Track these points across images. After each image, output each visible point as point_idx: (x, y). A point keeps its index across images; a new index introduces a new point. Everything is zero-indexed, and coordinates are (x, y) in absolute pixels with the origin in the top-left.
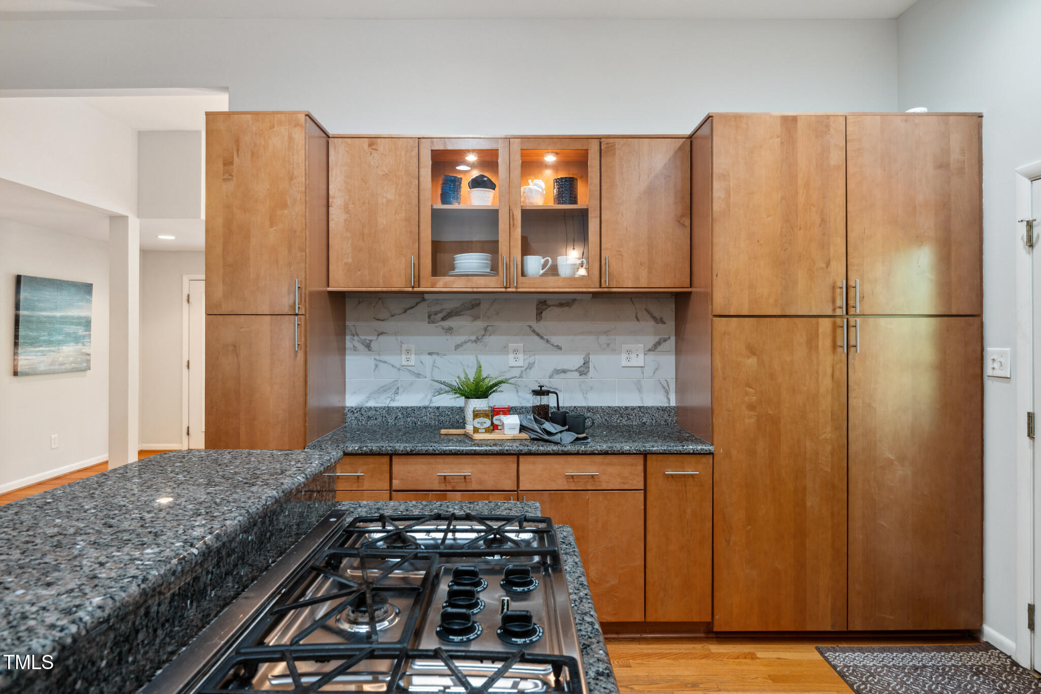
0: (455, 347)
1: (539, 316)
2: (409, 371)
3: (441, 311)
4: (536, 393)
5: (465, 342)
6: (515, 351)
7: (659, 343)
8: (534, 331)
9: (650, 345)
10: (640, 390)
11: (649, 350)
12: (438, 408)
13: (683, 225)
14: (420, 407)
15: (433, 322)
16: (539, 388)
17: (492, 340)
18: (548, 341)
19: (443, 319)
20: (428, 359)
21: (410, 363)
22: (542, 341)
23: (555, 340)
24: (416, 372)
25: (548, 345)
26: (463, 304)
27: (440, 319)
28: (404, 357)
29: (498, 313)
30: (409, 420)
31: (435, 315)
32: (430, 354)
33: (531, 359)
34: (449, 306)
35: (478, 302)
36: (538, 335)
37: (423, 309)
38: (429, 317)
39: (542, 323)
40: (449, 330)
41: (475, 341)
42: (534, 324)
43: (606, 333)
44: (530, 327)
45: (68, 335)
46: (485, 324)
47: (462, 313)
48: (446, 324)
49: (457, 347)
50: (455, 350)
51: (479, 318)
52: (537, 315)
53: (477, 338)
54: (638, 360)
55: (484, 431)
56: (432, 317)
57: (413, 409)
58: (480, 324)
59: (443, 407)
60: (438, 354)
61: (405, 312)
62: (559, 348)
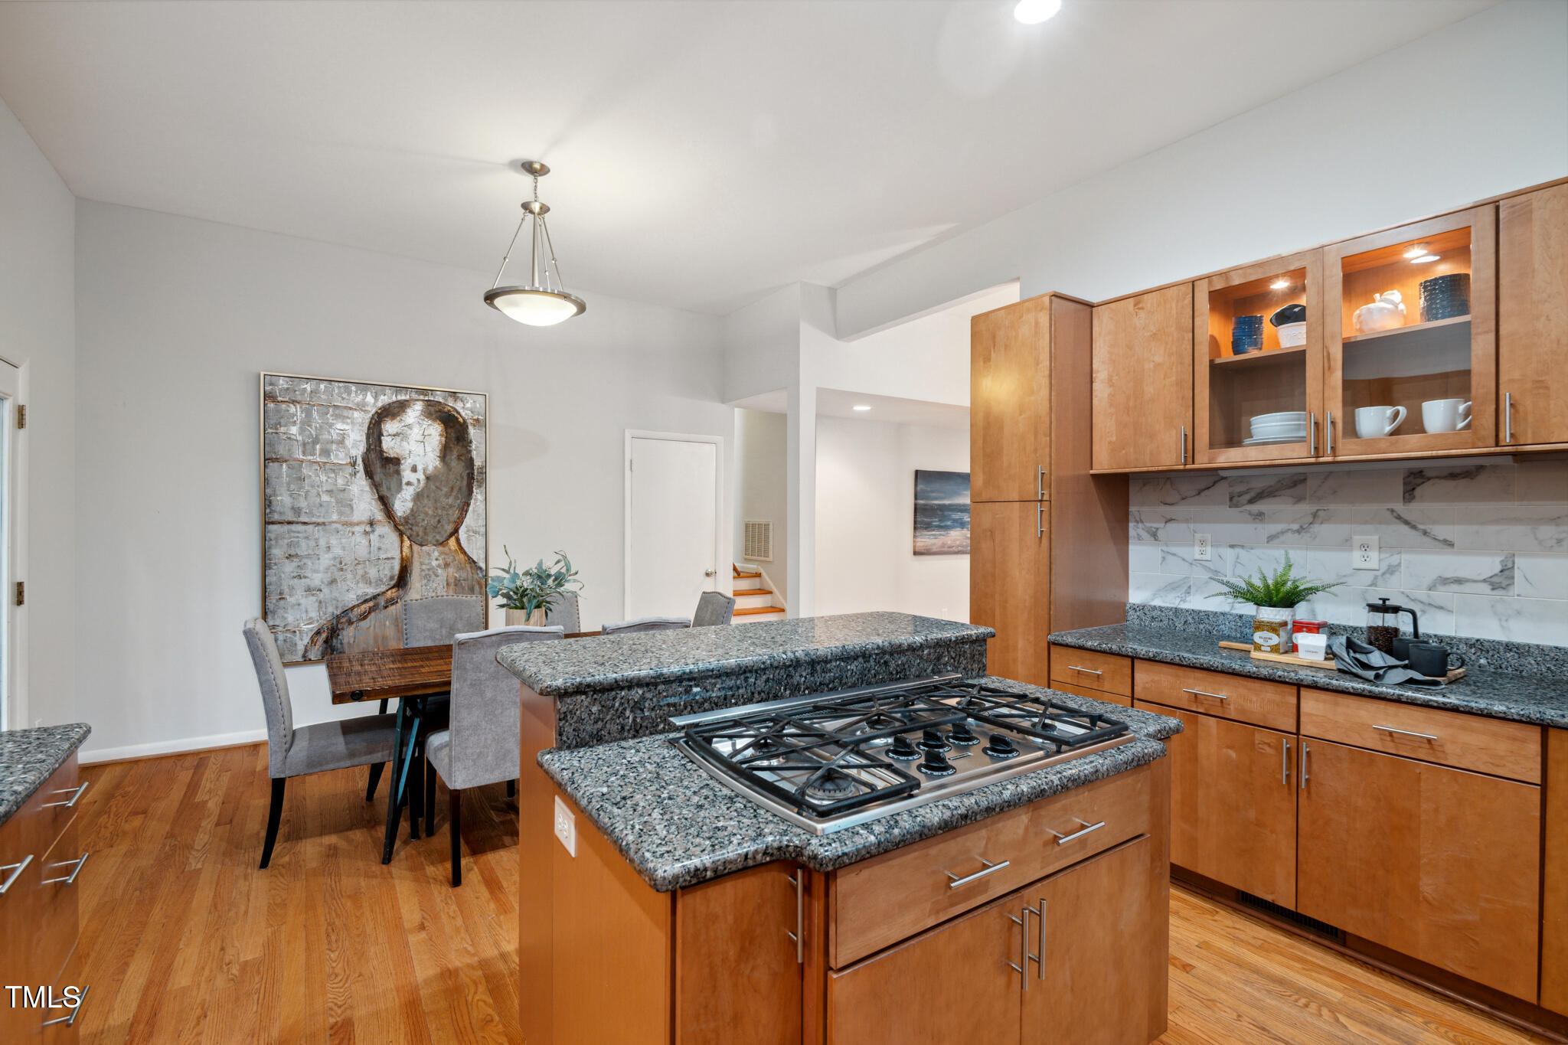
0: (1268, 538)
1: (1409, 494)
2: (1204, 567)
3: (1246, 492)
4: (1373, 608)
5: (1282, 533)
6: (1364, 547)
8: (1399, 518)
12: (1241, 617)
14: (1216, 613)
15: (1237, 506)
16: (1381, 602)
17: (1323, 530)
18: (1425, 533)
19: (1251, 502)
20: (1229, 554)
21: (1204, 557)
22: (1413, 532)
23: (1441, 531)
24: (1212, 568)
25: (1425, 539)
26: (1279, 481)
27: (1245, 502)
28: (1197, 549)
29: (1335, 492)
30: (1201, 626)
31: (1239, 496)
32: (1232, 546)
33: (1395, 560)
34: (1259, 485)
35: (1302, 478)
36: (1407, 523)
37: (1222, 489)
38: (1231, 499)
39: (1414, 506)
40: (1259, 516)
41: (1298, 531)
42: (1400, 507)
44: (1392, 511)
45: (955, 521)
46: (1314, 508)
47: (1276, 494)
48: (1255, 508)
49: (1271, 538)
50: (1268, 542)
51: (1305, 499)
52: (1404, 493)
53: (1301, 527)
55: (1269, 649)
56: (1235, 499)
57: (1207, 614)
58: (1305, 508)
59: (1247, 616)
60: (1242, 547)
61: (1199, 493)
62: (1448, 544)
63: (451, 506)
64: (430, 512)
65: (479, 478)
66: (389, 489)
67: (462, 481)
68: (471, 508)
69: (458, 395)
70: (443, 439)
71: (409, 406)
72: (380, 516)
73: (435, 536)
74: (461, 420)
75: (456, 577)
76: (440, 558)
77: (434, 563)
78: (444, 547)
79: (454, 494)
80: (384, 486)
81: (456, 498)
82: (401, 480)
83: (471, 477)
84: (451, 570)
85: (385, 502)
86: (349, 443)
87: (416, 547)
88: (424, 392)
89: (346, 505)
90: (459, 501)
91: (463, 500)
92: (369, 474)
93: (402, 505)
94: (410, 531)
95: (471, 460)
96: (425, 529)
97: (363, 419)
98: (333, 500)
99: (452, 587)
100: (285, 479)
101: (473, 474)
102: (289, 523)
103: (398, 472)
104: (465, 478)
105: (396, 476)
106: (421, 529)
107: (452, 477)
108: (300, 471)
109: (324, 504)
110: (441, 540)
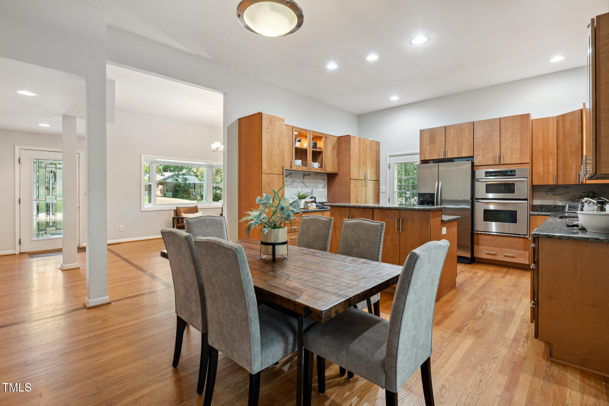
4: (311, 198)
5: (289, 185)
7: (324, 186)
8: (302, 182)
9: (323, 186)
10: (321, 198)
11: (323, 188)
13: (337, 158)
17: (294, 184)
18: (305, 185)
23: (307, 184)
26: (288, 174)
29: (295, 177)
36: (303, 183)
39: (304, 180)
41: (291, 184)
42: (302, 180)
43: (316, 183)
44: (302, 181)
47: (288, 176)
52: (303, 177)
54: (321, 190)
58: (292, 180)
62: (307, 186)
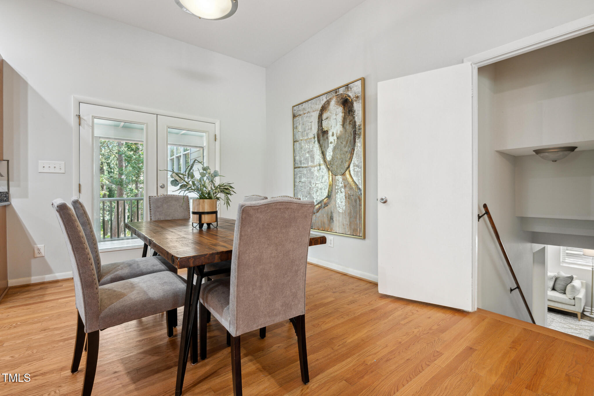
63: (346, 152)
64: (339, 157)
65: (359, 132)
66: (325, 147)
67: (351, 137)
68: (355, 152)
69: (349, 85)
70: (343, 114)
71: (331, 101)
72: (322, 162)
73: (340, 170)
74: (350, 100)
75: (349, 193)
76: (343, 183)
77: (341, 185)
78: (344, 176)
79: (348, 145)
80: (323, 146)
81: (349, 147)
82: (328, 142)
83: (355, 133)
84: (347, 189)
85: (323, 154)
86: (313, 128)
87: (334, 176)
88: (336, 91)
89: (312, 157)
90: (350, 149)
91: (352, 148)
92: (319, 141)
93: (329, 155)
94: (331, 168)
95: (355, 122)
96: (337, 166)
97: (316, 114)
98: (309, 156)
99: (347, 199)
100: (298, 149)
101: (355, 131)
102: (299, 167)
103: (327, 138)
104: (353, 134)
105: (327, 140)
106: (336, 166)
107: (347, 135)
108: (301, 145)
109: (307, 158)
110: (343, 172)
